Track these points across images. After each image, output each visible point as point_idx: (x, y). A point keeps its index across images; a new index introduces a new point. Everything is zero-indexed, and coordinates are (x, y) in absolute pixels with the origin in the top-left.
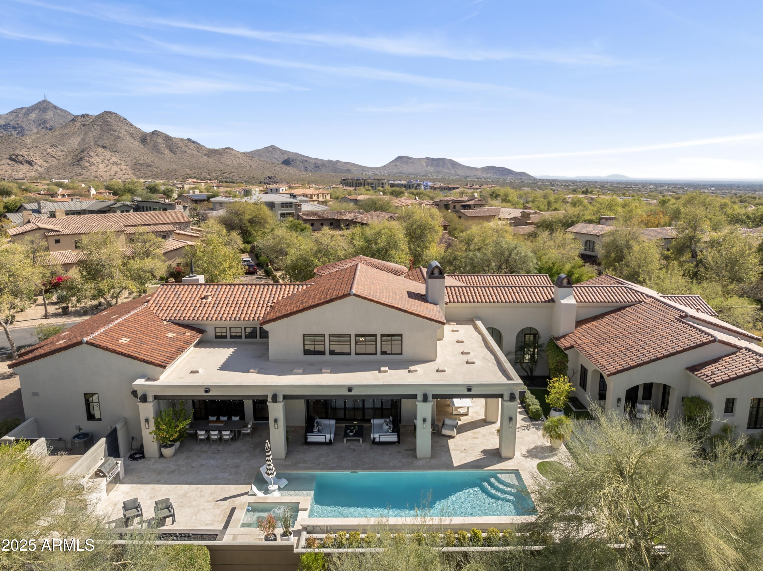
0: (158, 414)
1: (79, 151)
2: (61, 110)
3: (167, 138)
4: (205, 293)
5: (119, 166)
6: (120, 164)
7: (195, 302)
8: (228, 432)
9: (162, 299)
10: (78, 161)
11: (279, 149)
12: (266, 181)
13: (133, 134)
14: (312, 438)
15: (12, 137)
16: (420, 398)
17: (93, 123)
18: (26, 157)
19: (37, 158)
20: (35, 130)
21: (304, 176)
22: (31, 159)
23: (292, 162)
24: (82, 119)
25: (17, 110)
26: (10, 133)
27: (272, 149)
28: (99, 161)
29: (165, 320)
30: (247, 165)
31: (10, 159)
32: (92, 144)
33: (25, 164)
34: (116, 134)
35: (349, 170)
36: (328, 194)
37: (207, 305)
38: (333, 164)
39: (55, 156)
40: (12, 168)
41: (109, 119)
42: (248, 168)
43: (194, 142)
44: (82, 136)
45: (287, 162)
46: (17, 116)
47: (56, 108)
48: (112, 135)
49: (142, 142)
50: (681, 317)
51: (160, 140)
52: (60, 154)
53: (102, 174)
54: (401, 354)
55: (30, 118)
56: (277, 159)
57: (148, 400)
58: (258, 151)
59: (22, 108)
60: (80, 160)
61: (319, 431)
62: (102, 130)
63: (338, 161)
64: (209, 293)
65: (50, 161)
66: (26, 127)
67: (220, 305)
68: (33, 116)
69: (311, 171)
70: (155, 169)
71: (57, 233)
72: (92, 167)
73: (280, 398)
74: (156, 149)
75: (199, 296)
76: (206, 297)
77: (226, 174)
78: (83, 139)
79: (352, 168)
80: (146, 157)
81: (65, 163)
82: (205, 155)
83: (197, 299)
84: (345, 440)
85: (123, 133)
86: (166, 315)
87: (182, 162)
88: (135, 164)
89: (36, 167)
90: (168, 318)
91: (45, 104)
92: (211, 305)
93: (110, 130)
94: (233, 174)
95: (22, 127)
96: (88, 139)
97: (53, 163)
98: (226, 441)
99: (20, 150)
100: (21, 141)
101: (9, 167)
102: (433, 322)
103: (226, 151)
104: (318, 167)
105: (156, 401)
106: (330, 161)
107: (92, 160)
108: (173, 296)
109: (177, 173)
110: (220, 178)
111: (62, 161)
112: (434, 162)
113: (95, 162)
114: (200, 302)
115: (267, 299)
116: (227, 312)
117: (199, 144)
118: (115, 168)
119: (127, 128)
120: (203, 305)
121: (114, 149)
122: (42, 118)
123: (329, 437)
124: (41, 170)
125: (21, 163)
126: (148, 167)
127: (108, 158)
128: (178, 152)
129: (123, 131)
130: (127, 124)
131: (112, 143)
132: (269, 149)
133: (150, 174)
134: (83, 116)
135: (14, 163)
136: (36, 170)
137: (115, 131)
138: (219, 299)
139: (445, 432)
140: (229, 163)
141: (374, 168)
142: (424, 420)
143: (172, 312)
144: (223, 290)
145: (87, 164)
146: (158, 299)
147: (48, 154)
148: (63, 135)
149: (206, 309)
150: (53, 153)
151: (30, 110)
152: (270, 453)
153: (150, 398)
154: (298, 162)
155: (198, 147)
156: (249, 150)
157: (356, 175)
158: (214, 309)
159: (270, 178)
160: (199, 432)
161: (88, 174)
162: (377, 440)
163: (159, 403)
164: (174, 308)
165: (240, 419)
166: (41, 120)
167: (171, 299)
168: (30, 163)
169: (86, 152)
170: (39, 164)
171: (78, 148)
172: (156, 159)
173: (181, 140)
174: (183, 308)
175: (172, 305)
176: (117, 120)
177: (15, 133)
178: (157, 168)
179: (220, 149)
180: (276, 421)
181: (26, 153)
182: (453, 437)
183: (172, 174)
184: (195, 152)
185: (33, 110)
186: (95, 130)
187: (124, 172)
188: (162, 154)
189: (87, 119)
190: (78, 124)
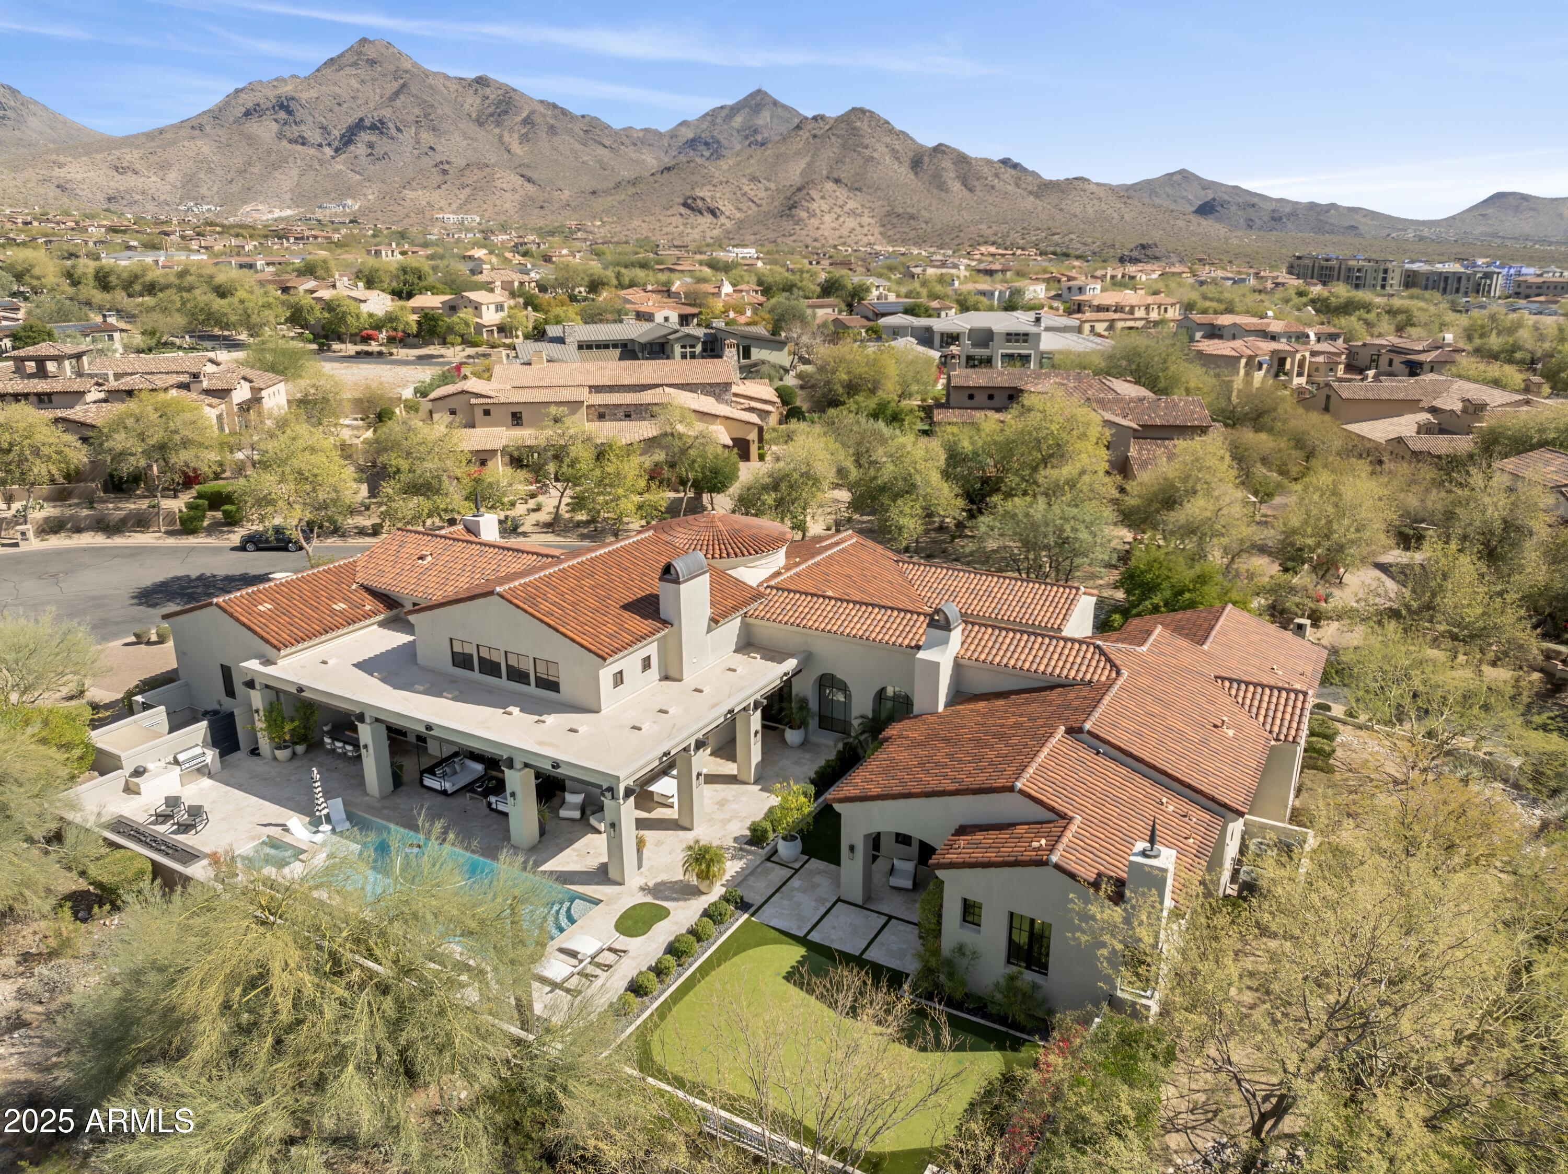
1: (796, 188)
2: (785, 107)
3: (962, 159)
5: (859, 219)
6: (861, 215)
10: (790, 209)
11: (1198, 178)
12: (1135, 254)
13: (899, 150)
15: (692, 165)
17: (830, 132)
18: (709, 200)
19: (726, 202)
20: (739, 147)
22: (716, 205)
23: (1217, 209)
24: (813, 124)
25: (713, 110)
27: (1181, 178)
28: (825, 207)
30: (1114, 216)
31: (685, 205)
32: (821, 174)
33: (706, 213)
34: (867, 152)
36: (1172, 305)
38: (1319, 213)
39: (755, 199)
40: (685, 221)
41: (858, 124)
44: (808, 159)
45: (1206, 209)
46: (713, 123)
47: (775, 103)
48: (859, 154)
49: (912, 168)
51: (947, 164)
52: (762, 194)
53: (827, 234)
55: (733, 124)
58: (1148, 182)
59: (722, 108)
60: (793, 207)
62: (844, 146)
63: (1333, 206)
65: (745, 209)
66: (725, 142)
68: (738, 121)
69: (1261, 228)
70: (925, 225)
72: (812, 220)
74: (937, 181)
77: (1056, 237)
78: (809, 164)
79: (1363, 222)
80: (915, 198)
81: (769, 212)
82: (1031, 193)
85: (880, 150)
87: (983, 208)
88: (888, 214)
89: (723, 219)
91: (759, 98)
93: (857, 145)
95: (718, 142)
96: (817, 164)
97: (750, 212)
99: (702, 188)
100: (706, 171)
101: (680, 220)
103: (1075, 184)
104: (1281, 218)
106: (1312, 206)
107: (814, 206)
109: (962, 234)
110: (1042, 246)
111: (765, 208)
113: (818, 211)
117: (1025, 170)
118: (851, 223)
119: (889, 140)
121: (856, 185)
122: (751, 123)
124: (729, 224)
125: (701, 213)
127: (842, 203)
128: (978, 188)
129: (881, 148)
132: (1176, 178)
133: (912, 234)
134: (815, 118)
135: (689, 212)
137: (867, 147)
140: (1078, 211)
141: (1424, 223)
145: (804, 215)
147: (745, 194)
148: (778, 156)
150: (752, 193)
151: (734, 110)
154: (1234, 208)
155: (1022, 176)
156: (1129, 181)
159: (1143, 247)
161: (804, 233)
166: (750, 128)
168: (713, 212)
169: (806, 191)
171: (795, 181)
172: (933, 203)
173: (989, 162)
176: (873, 124)
178: (928, 222)
179: (1062, 182)
181: (710, 194)
184: (1011, 188)
185: (739, 110)
186: (832, 146)
187: (865, 231)
188: (947, 191)
189: (821, 124)
190: (804, 134)
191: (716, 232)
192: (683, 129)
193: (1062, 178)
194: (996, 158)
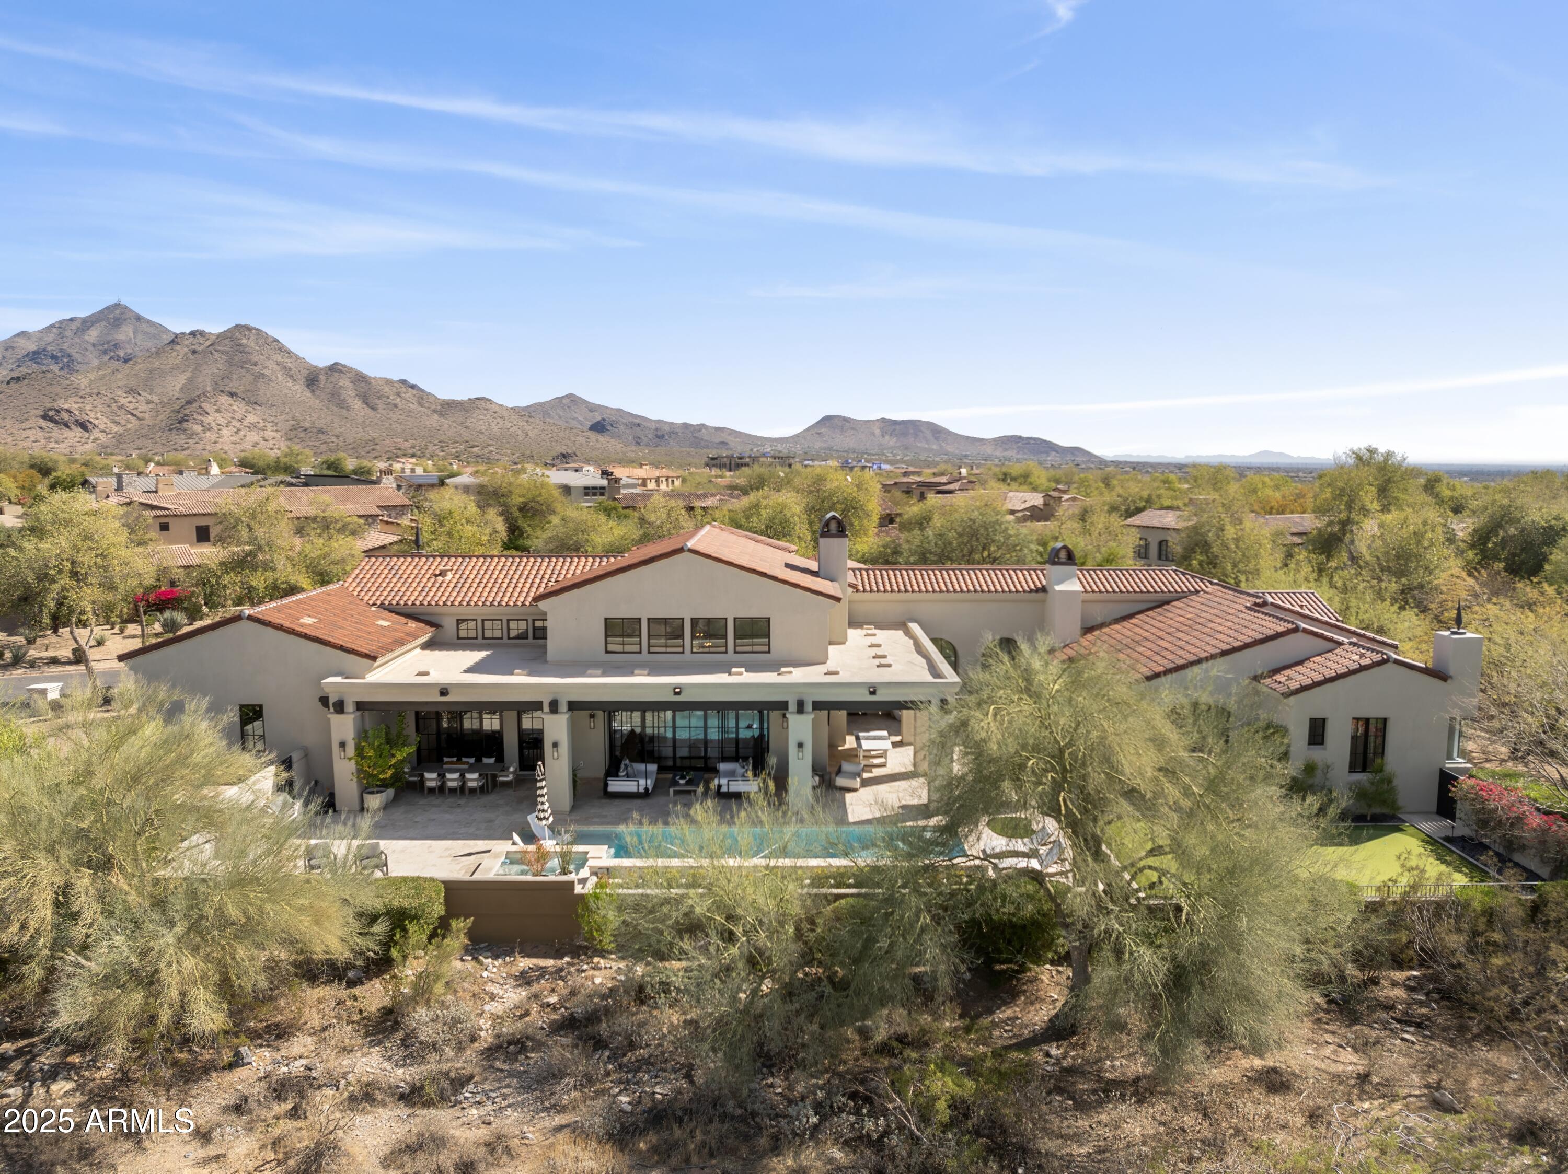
0: (362, 735)
1: (183, 401)
2: (149, 322)
3: (360, 379)
4: (441, 568)
5: (261, 433)
6: (264, 429)
7: (425, 580)
8: (476, 776)
9: (368, 576)
10: (180, 422)
11: (585, 402)
12: (557, 463)
13: (290, 369)
14: (615, 786)
15: (49, 375)
16: (792, 707)
17: (212, 348)
18: (77, 413)
19: (99, 415)
20: (95, 363)
21: (633, 455)
22: (87, 418)
23: (609, 428)
24: (191, 339)
25: (61, 322)
26: (45, 368)
27: (571, 401)
28: (222, 421)
29: (374, 604)
30: (519, 432)
31: (45, 417)
32: (209, 389)
33: (73, 427)
34: (257, 369)
35: (724, 443)
36: (678, 477)
37: (445, 585)
38: (693, 432)
39: (135, 412)
40: (47, 435)
41: (244, 341)
42: (520, 438)
43: (413, 387)
44: (188, 374)
45: (599, 427)
46: (61, 336)
47: (139, 318)
48: (248, 371)
49: (308, 386)
50: (1256, 604)
51: (345, 382)
52: (144, 407)
53: (226, 448)
54: (769, 652)
55: (86, 338)
56: (579, 421)
57: (346, 710)
58: (541, 405)
59: (71, 320)
60: (184, 420)
61: (627, 775)
62: (230, 363)
63: (702, 426)
64: (448, 568)
65: (123, 422)
66: (77, 357)
67: (467, 585)
68: (93, 335)
69: (648, 445)
70: (334, 439)
71: (164, 513)
72: (208, 434)
73: (563, 707)
74: (337, 399)
75: (430, 572)
76: (443, 574)
77: (475, 449)
78: (190, 380)
79: (729, 439)
80: (315, 416)
81: (154, 426)
82: (434, 411)
83: (428, 576)
84: (671, 790)
85: (271, 368)
86: (374, 598)
87: (387, 425)
88: (294, 428)
89: (96, 433)
90: (379, 603)
91: (118, 312)
92: (452, 585)
93: (245, 362)
94: (491, 448)
95: (69, 356)
96: (200, 380)
97: (129, 426)
98: (473, 791)
99: (66, 400)
100: (68, 382)
101: (41, 434)
102: (821, 598)
103: (478, 404)
104: (663, 436)
105: (358, 713)
106: (686, 426)
107: (208, 419)
108: (386, 572)
109: (378, 447)
110: (463, 457)
111: (148, 422)
112: (897, 427)
113: (213, 424)
114: (433, 580)
115: (547, 576)
116: (478, 594)
117: (422, 391)
118: (253, 437)
119: (279, 358)
120: (437, 585)
121: (253, 400)
122: (110, 338)
123: (644, 784)
124: (104, 438)
125: (66, 425)
126: (320, 435)
127: (240, 417)
128: (380, 407)
129: (271, 365)
130: (280, 349)
131: (248, 387)
132: (564, 401)
133: (323, 447)
134: (193, 334)
135: (51, 425)
136: (96, 439)
137: (255, 364)
138: (465, 576)
139: (841, 781)
140: (483, 428)
141: (776, 440)
142: (800, 745)
143: (385, 593)
144: (472, 564)
145: (197, 428)
146: (361, 576)
147: (121, 407)
148: (151, 371)
149: (442, 589)
150: (131, 406)
151: (87, 323)
152: (544, 783)
153: (350, 707)
154: (622, 427)
155: (422, 396)
156: (523, 403)
157: (738, 449)
158: (457, 590)
159: (564, 456)
160: (427, 775)
161: (199, 446)
162: (724, 789)
163: (362, 716)
164: (389, 589)
165: (496, 761)
166: (108, 342)
167: (383, 576)
168: (83, 426)
169: (196, 405)
170: (102, 427)
171: (180, 396)
172: (336, 420)
173: (389, 382)
174: (403, 589)
175: (384, 585)
176: (261, 341)
177: (55, 368)
178: (337, 437)
179: (465, 401)
180: (555, 745)
181: (77, 406)
182: (855, 790)
183: (368, 449)
184: (414, 406)
185: (93, 323)
186: (216, 361)
187: (271, 443)
188: (348, 409)
189: (201, 340)
190: (182, 350)
191: (89, 447)
192: (22, 342)
193: (465, 397)
194: (396, 378)
